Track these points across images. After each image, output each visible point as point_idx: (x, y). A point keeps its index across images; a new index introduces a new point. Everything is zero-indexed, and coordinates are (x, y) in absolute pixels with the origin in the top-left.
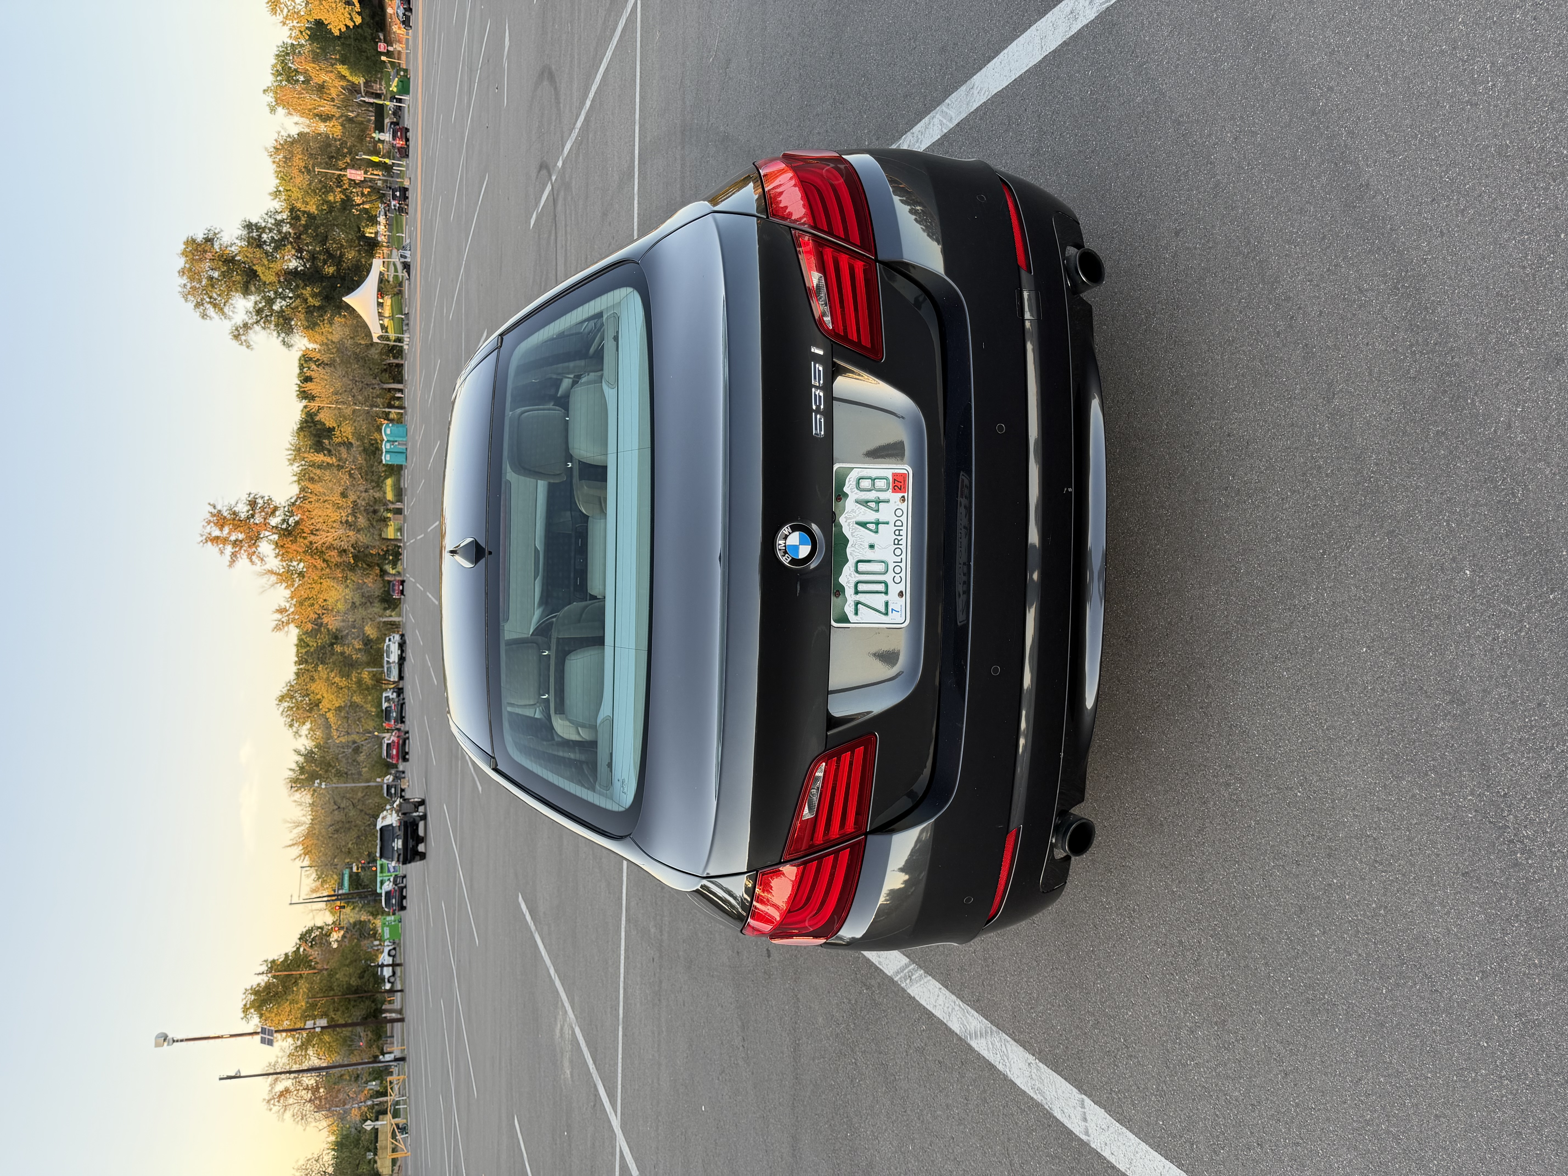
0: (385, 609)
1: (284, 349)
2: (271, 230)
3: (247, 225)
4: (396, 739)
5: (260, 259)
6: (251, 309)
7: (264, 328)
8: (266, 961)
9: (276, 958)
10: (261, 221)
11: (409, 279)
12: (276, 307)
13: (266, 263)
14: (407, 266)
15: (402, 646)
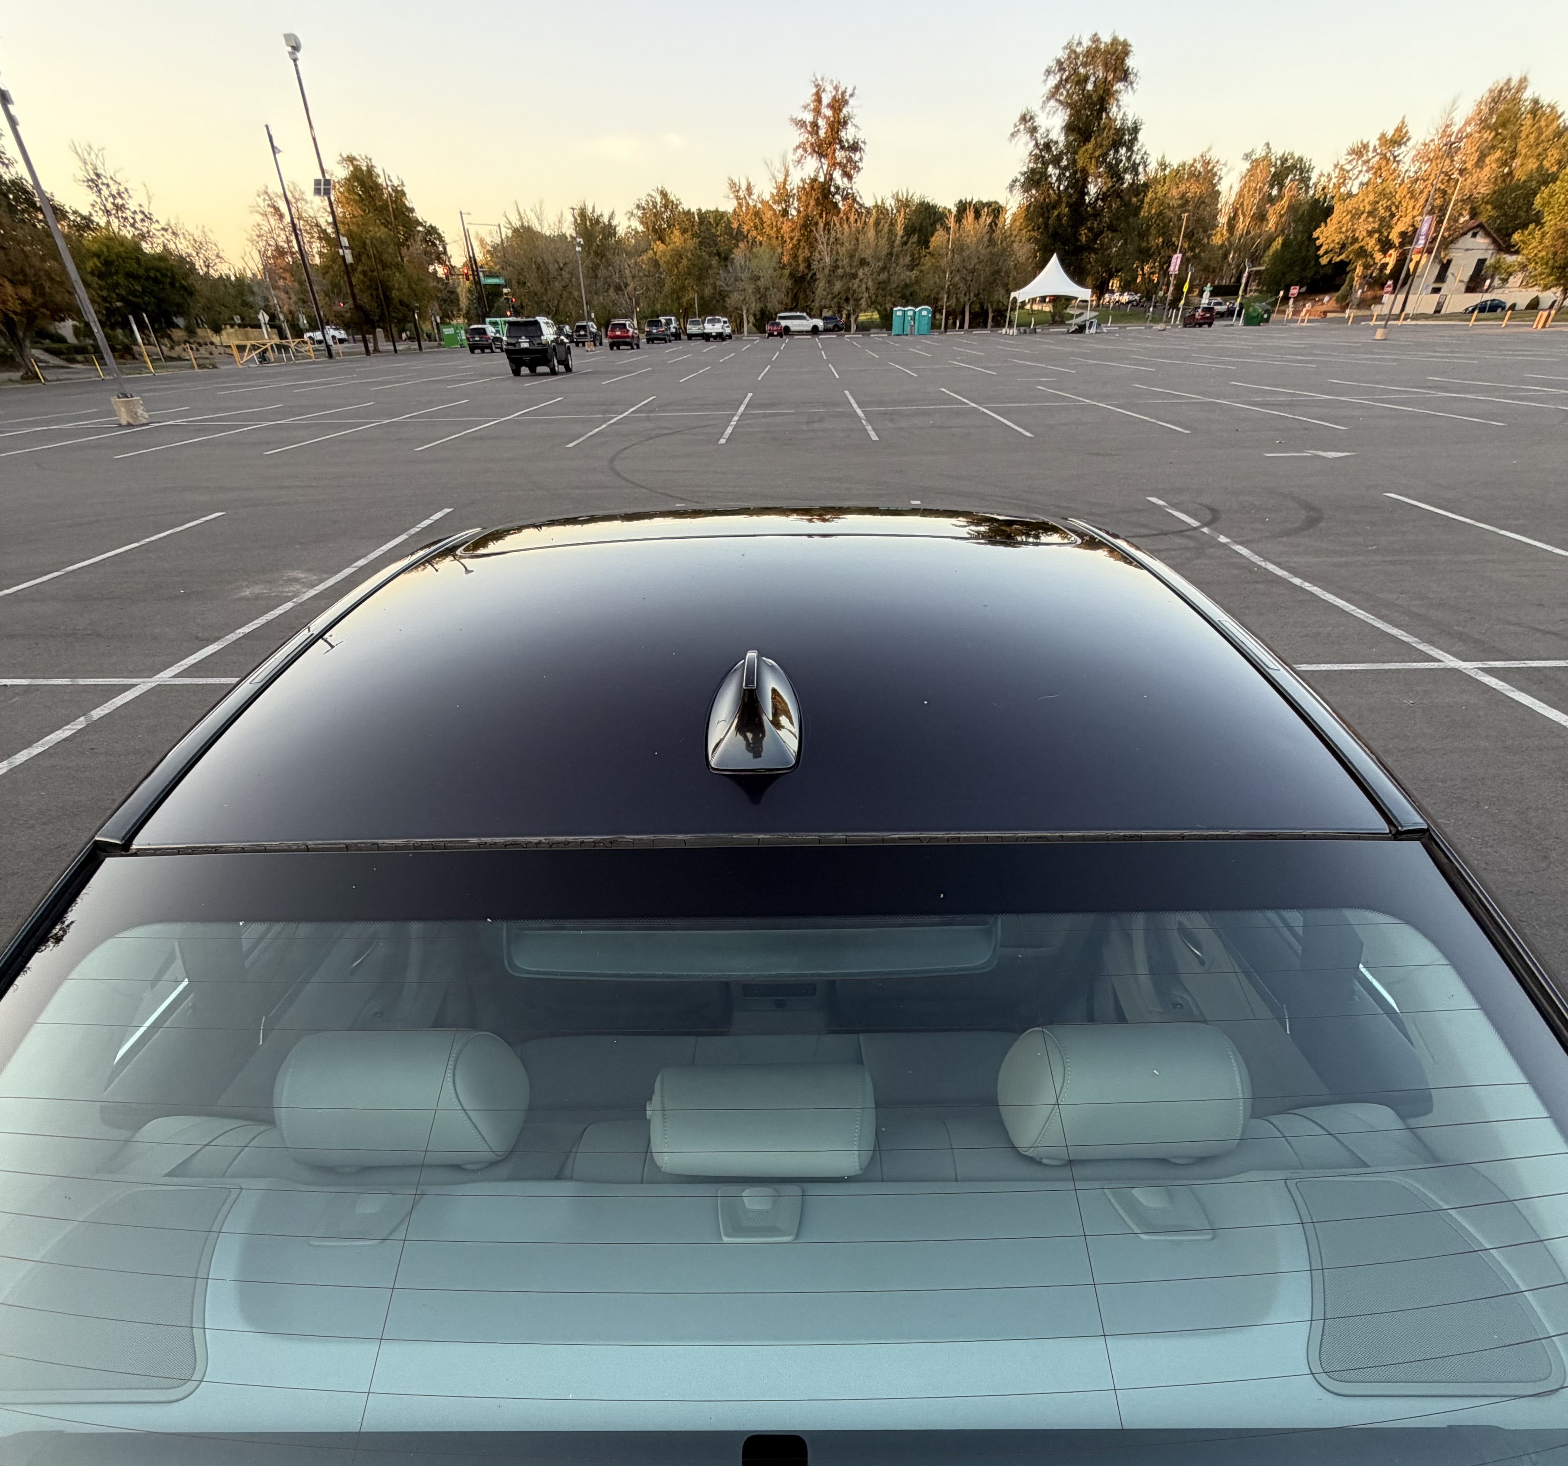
0: (755, 315)
1: (1009, 181)
2: (1129, 159)
3: (1136, 127)
4: (630, 334)
5: (1101, 146)
6: (1050, 137)
7: (1030, 154)
8: (403, 185)
9: (408, 196)
10: (1139, 144)
11: (1068, 333)
12: (1051, 170)
13: (1097, 154)
14: (1081, 329)
15: (720, 337)
